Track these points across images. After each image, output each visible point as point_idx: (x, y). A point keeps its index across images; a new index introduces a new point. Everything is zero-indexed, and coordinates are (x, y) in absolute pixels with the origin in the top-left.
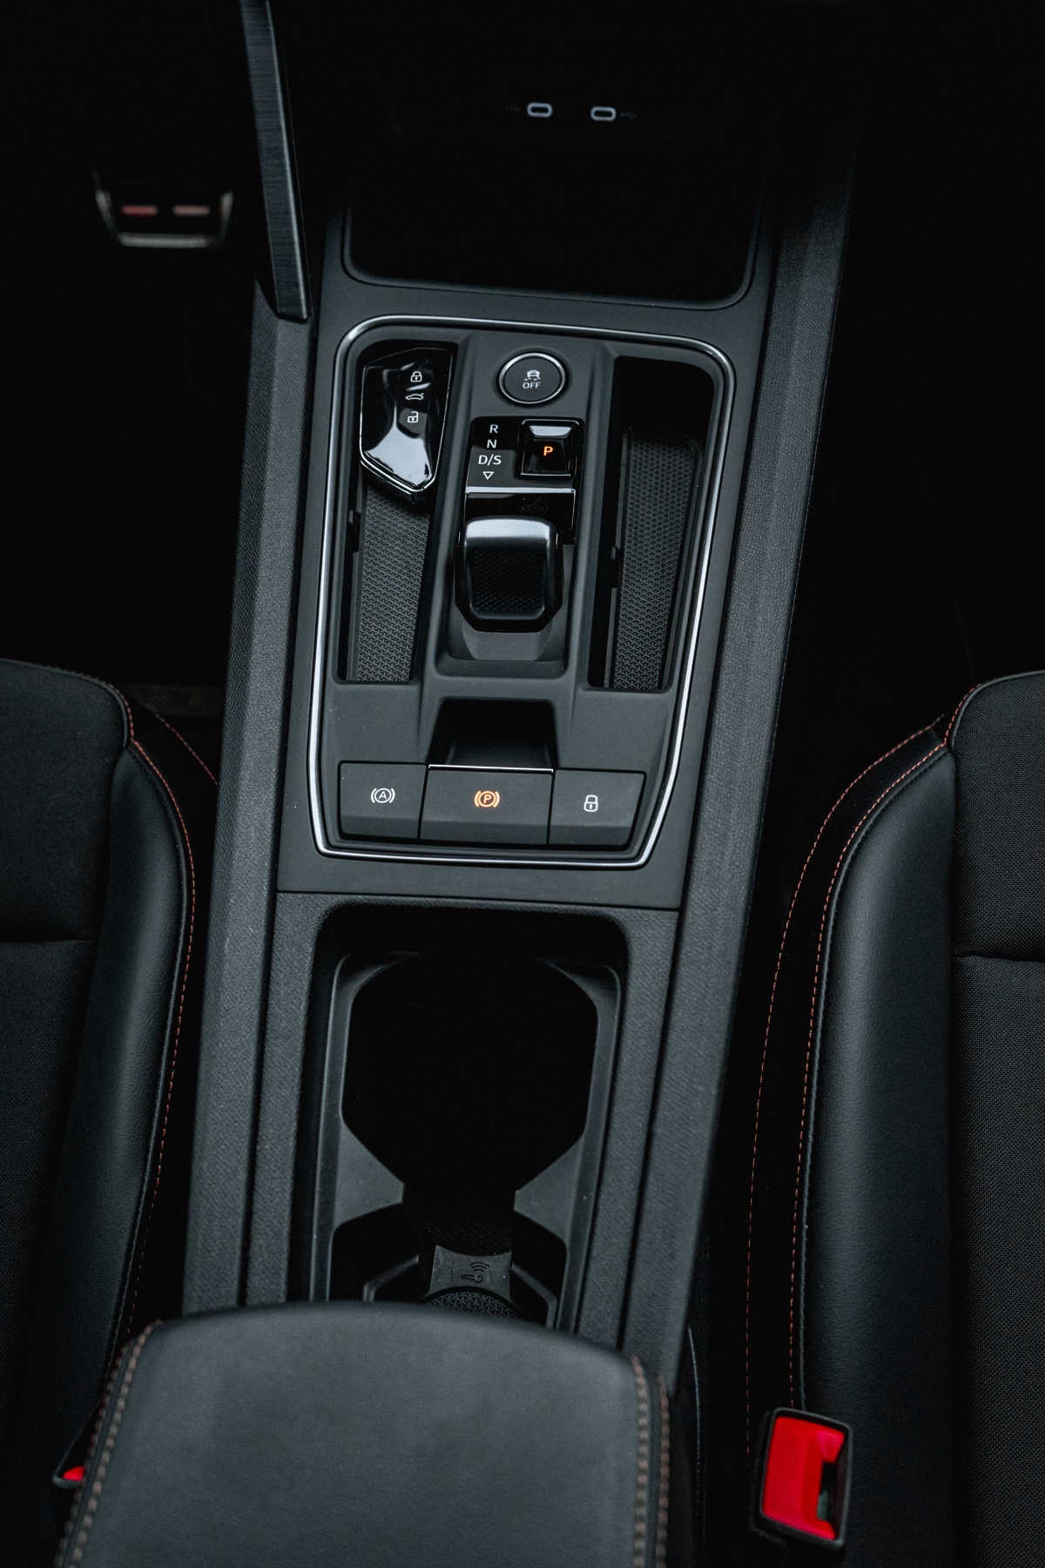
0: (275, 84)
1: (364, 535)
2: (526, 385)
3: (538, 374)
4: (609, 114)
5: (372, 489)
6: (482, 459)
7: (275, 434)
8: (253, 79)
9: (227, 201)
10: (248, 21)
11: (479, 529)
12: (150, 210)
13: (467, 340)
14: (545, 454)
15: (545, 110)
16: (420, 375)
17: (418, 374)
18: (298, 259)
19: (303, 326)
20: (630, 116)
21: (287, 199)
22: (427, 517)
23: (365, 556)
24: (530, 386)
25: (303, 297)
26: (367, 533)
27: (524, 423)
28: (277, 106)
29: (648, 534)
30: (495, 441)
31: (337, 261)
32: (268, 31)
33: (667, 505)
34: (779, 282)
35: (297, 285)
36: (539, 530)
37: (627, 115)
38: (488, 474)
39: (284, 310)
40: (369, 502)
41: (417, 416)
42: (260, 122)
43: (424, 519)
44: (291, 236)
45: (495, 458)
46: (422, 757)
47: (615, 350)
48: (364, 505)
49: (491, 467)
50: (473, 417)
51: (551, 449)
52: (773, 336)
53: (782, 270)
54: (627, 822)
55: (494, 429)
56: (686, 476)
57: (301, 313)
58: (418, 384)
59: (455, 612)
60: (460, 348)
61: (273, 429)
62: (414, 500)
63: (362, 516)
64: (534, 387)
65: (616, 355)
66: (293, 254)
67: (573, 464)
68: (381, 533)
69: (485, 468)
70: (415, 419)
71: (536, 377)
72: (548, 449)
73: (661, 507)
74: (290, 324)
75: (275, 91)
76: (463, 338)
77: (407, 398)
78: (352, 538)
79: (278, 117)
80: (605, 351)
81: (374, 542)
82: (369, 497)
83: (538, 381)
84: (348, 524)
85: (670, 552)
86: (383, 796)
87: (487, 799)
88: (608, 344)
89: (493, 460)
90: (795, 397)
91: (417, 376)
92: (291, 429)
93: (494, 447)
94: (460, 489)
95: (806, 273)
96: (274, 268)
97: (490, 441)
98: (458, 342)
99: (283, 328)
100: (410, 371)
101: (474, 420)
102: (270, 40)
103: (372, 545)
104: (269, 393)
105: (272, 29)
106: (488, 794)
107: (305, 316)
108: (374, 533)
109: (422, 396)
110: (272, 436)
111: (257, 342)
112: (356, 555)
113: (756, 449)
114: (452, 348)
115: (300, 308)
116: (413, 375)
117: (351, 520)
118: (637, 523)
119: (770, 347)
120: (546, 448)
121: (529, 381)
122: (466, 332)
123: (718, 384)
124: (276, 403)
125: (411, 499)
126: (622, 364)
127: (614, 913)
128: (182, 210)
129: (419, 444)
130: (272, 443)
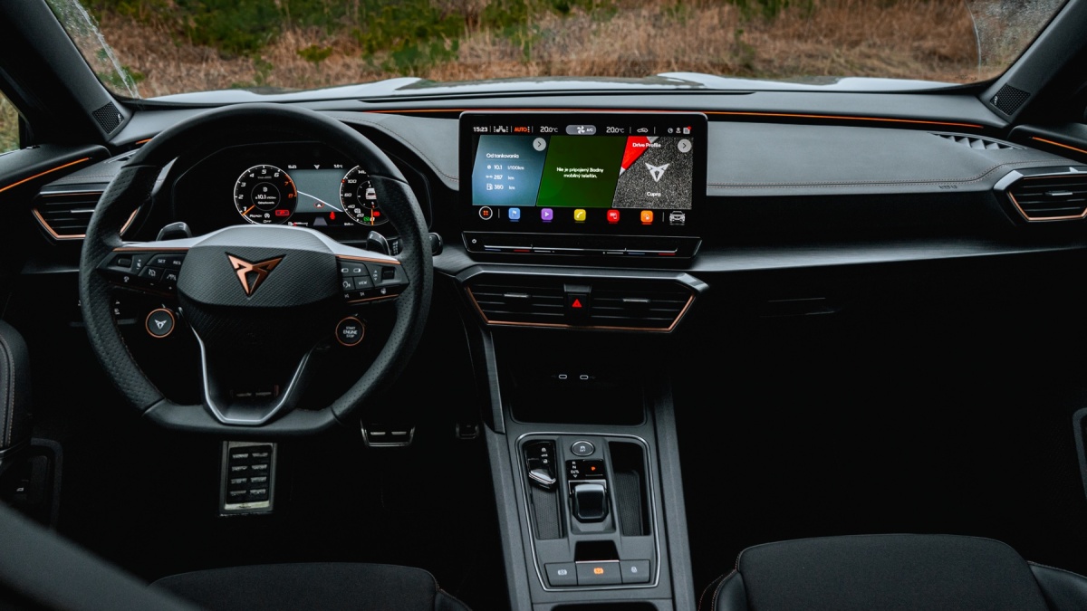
2: (581, 451)
3: (584, 447)
4: (586, 377)
5: (534, 484)
9: (412, 431)
10: (486, 345)
11: (579, 489)
12: (383, 433)
13: (558, 439)
14: (593, 470)
15: (565, 377)
17: (544, 449)
18: (502, 414)
19: (503, 435)
20: (593, 378)
21: (498, 396)
25: (503, 426)
26: (536, 500)
27: (583, 461)
29: (626, 499)
30: (575, 466)
33: (630, 490)
34: (656, 418)
35: (501, 423)
36: (599, 488)
37: (591, 377)
39: (496, 430)
43: (554, 492)
44: (500, 408)
46: (572, 559)
47: (609, 439)
49: (576, 474)
50: (566, 460)
52: (659, 433)
53: (657, 415)
54: (648, 575)
55: (574, 463)
56: (634, 481)
57: (503, 432)
58: (545, 452)
59: (573, 518)
60: (556, 442)
63: (533, 492)
64: (584, 451)
65: (609, 441)
68: (541, 499)
74: (499, 435)
77: (542, 456)
80: (605, 440)
82: (534, 486)
83: (585, 449)
86: (562, 572)
87: (599, 571)
88: (605, 438)
89: (577, 472)
93: (576, 468)
94: (567, 482)
95: (665, 415)
97: (573, 467)
98: (555, 439)
99: (496, 436)
100: (541, 448)
106: (598, 569)
108: (539, 500)
111: (488, 441)
114: (553, 441)
115: (503, 430)
119: (658, 438)
121: (582, 449)
122: (558, 436)
123: (644, 448)
125: (548, 486)
126: (611, 443)
127: (651, 601)
128: (394, 433)
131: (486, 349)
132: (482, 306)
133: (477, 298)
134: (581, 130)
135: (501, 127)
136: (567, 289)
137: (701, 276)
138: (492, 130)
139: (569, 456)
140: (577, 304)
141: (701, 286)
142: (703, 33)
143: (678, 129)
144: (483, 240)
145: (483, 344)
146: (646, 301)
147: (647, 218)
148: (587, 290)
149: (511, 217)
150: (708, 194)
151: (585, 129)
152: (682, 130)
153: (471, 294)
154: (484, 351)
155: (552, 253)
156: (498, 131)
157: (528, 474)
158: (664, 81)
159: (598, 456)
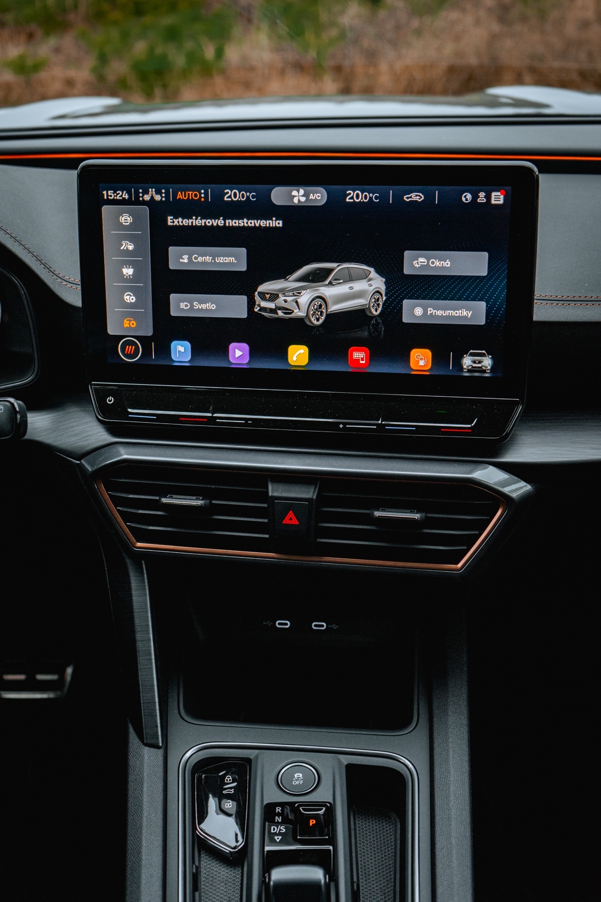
0: (148, 616)
1: (201, 880)
2: (295, 783)
3: (301, 775)
4: (323, 626)
5: (203, 850)
6: (274, 829)
7: (147, 817)
8: (135, 614)
9: (69, 671)
10: (134, 584)
11: (279, 874)
12: (22, 677)
13: (257, 757)
14: (311, 825)
15: (286, 624)
16: (231, 778)
17: (229, 777)
18: (158, 712)
19: (159, 750)
20: (335, 627)
21: (152, 678)
22: (239, 867)
23: (203, 894)
24: (298, 783)
25: (160, 733)
26: (203, 879)
27: (296, 805)
28: (149, 628)
29: (373, 873)
30: (280, 817)
31: (176, 711)
32: (145, 589)
33: (382, 854)
34: (435, 719)
35: (157, 727)
36: (316, 874)
37: (332, 626)
38: (278, 838)
39: (149, 742)
40: (202, 859)
41: (231, 803)
42: (139, 636)
43: (237, 869)
44: (154, 699)
45: (281, 828)
47: (345, 760)
48: (200, 861)
49: (279, 834)
50: (265, 803)
51: (314, 822)
52: (437, 751)
53: (436, 712)
55: (279, 809)
56: (391, 835)
57: (159, 743)
58: (230, 784)
60: (253, 761)
61: (145, 814)
62: (231, 857)
63: (199, 868)
64: (299, 783)
65: (346, 763)
66: (155, 709)
67: (328, 830)
68: (211, 879)
69: (276, 834)
70: (230, 805)
71: (300, 778)
72: (313, 822)
73: (378, 856)
74: (152, 749)
75: (148, 620)
76: (253, 756)
77: (224, 792)
78: (195, 882)
79: (149, 633)
80: (340, 761)
81: (207, 885)
82: (202, 855)
83: (302, 780)
84: (193, 873)
85: (388, 884)
88: (341, 757)
89: (280, 830)
90: (455, 785)
91: (229, 778)
92: (156, 814)
93: (280, 821)
94: (262, 849)
95: (450, 713)
96: (143, 717)
97: (277, 817)
98: (251, 757)
99: (147, 752)
100: (224, 776)
101: (267, 804)
102: (146, 594)
103: (206, 887)
104: (142, 792)
105: (147, 588)
107: (161, 745)
108: (207, 879)
109: (232, 790)
110: (144, 819)
111: (132, 761)
112: (197, 894)
113: (437, 818)
114: (248, 761)
115: (158, 740)
116: (227, 778)
117: (194, 871)
118: (365, 866)
119: (436, 757)
120: (311, 821)
121: (297, 780)
122: (257, 751)
123: (408, 779)
124: (145, 799)
125: (230, 855)
126: (350, 768)
128: (40, 677)
129: (231, 821)
130: (145, 823)
131: (134, 592)
132: (126, 517)
133: (117, 501)
134: (298, 196)
135: (152, 191)
136: (274, 490)
137: (518, 470)
138: (137, 196)
139: (273, 795)
140: (291, 519)
141: (518, 488)
142: (571, 30)
143: (482, 195)
144: (128, 398)
145: (129, 583)
146: (417, 516)
147: (422, 363)
148: (308, 493)
149: (175, 356)
150: (535, 318)
151: (306, 195)
152: (488, 197)
153: (106, 495)
154: (130, 596)
155: (246, 424)
156: (147, 198)
157: (194, 829)
158: (495, 102)
159: (323, 795)
